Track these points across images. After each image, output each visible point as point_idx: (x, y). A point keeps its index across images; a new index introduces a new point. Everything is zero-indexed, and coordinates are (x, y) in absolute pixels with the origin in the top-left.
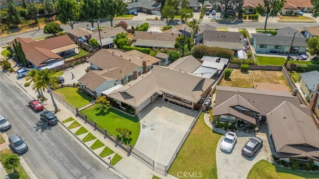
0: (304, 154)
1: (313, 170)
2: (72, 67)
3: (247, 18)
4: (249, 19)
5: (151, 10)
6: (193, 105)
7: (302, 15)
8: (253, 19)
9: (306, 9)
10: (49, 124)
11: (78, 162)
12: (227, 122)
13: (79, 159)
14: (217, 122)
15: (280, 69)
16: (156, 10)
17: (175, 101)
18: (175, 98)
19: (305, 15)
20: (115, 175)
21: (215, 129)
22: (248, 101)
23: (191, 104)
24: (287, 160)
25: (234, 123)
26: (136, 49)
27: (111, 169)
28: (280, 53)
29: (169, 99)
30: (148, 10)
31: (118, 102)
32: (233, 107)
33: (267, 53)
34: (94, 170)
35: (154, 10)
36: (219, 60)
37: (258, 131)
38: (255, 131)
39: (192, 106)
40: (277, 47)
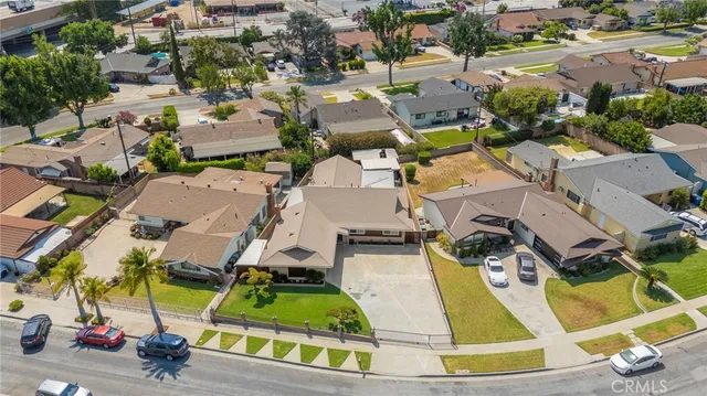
0: (593, 252)
1: (604, 269)
2: (87, 236)
3: (347, 68)
4: (351, 69)
5: (146, 75)
6: (403, 235)
7: (424, 51)
8: (356, 68)
9: (424, 41)
10: (174, 359)
11: (306, 390)
12: (474, 245)
13: (300, 386)
14: (458, 250)
15: (469, 148)
16: (157, 74)
17: (369, 238)
18: (369, 233)
19: (429, 50)
20: (384, 381)
21: (463, 261)
22: (485, 204)
23: (400, 236)
24: (574, 268)
25: (483, 243)
26: (212, 166)
27: (367, 376)
28: (447, 123)
29: (357, 239)
30: (140, 76)
31: (281, 272)
32: (474, 220)
33: (428, 126)
34: (344, 389)
35: (153, 73)
36: (384, 152)
37: (515, 244)
38: (512, 246)
39: (402, 239)
40: (439, 113)
